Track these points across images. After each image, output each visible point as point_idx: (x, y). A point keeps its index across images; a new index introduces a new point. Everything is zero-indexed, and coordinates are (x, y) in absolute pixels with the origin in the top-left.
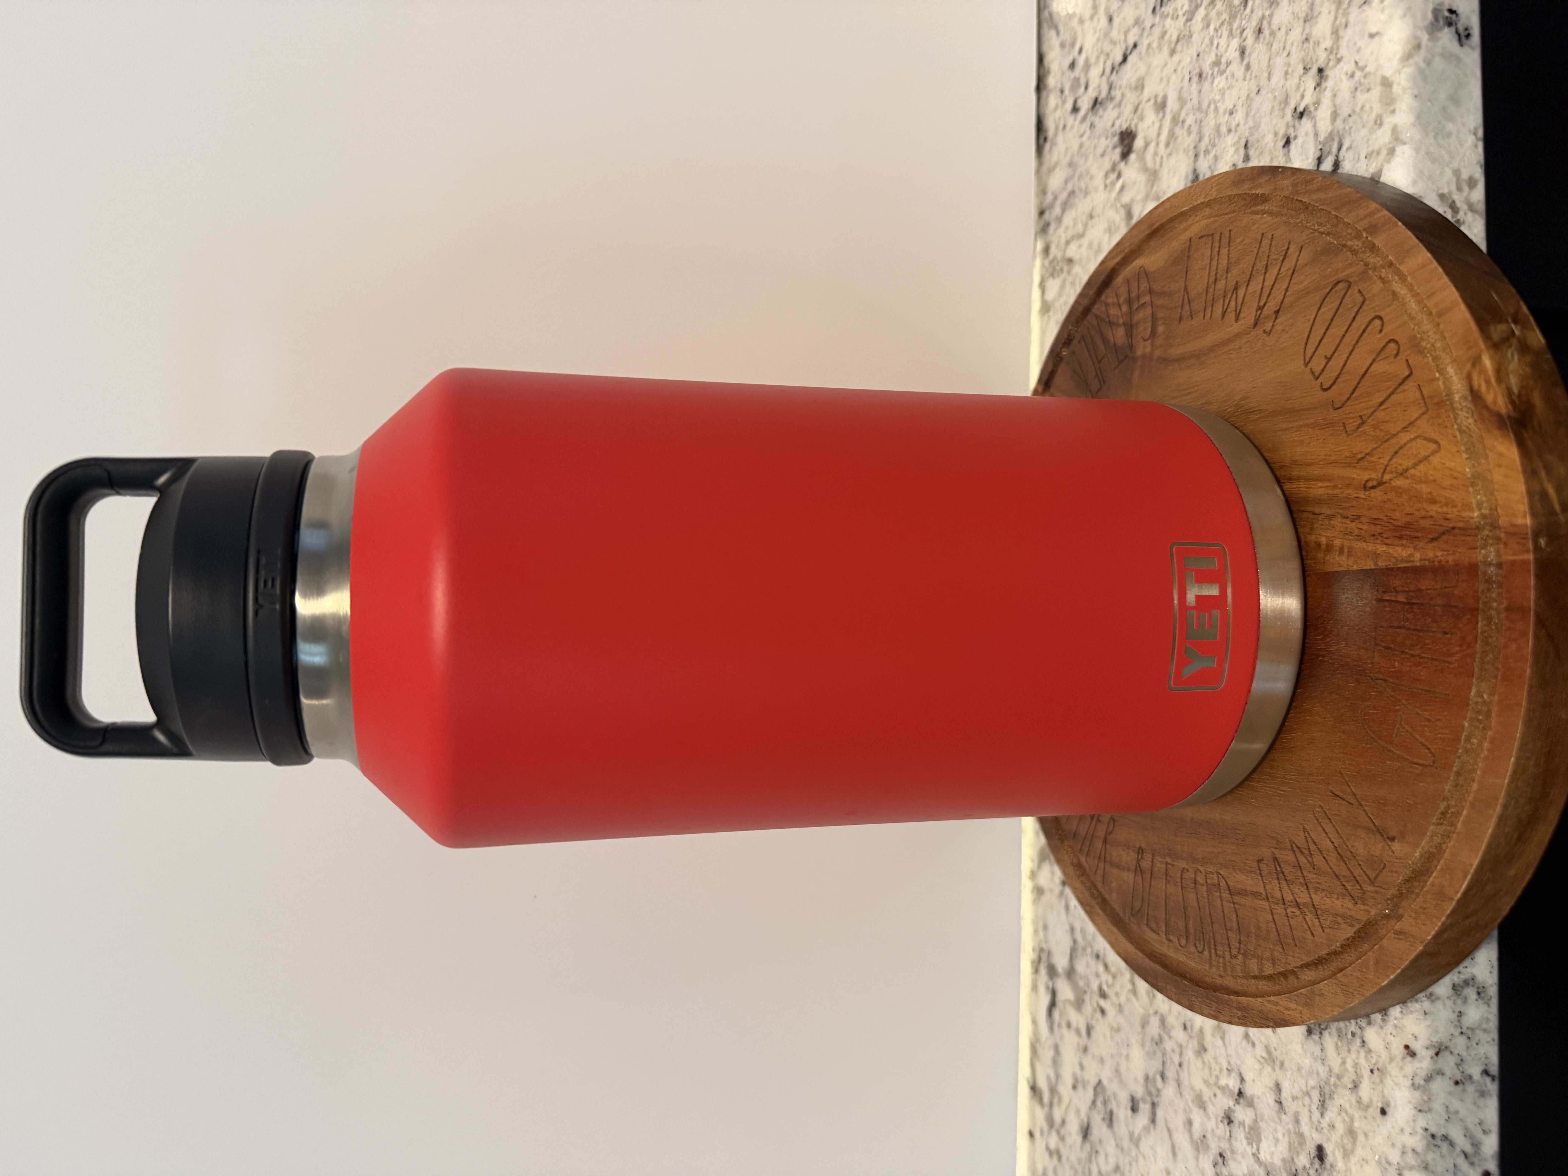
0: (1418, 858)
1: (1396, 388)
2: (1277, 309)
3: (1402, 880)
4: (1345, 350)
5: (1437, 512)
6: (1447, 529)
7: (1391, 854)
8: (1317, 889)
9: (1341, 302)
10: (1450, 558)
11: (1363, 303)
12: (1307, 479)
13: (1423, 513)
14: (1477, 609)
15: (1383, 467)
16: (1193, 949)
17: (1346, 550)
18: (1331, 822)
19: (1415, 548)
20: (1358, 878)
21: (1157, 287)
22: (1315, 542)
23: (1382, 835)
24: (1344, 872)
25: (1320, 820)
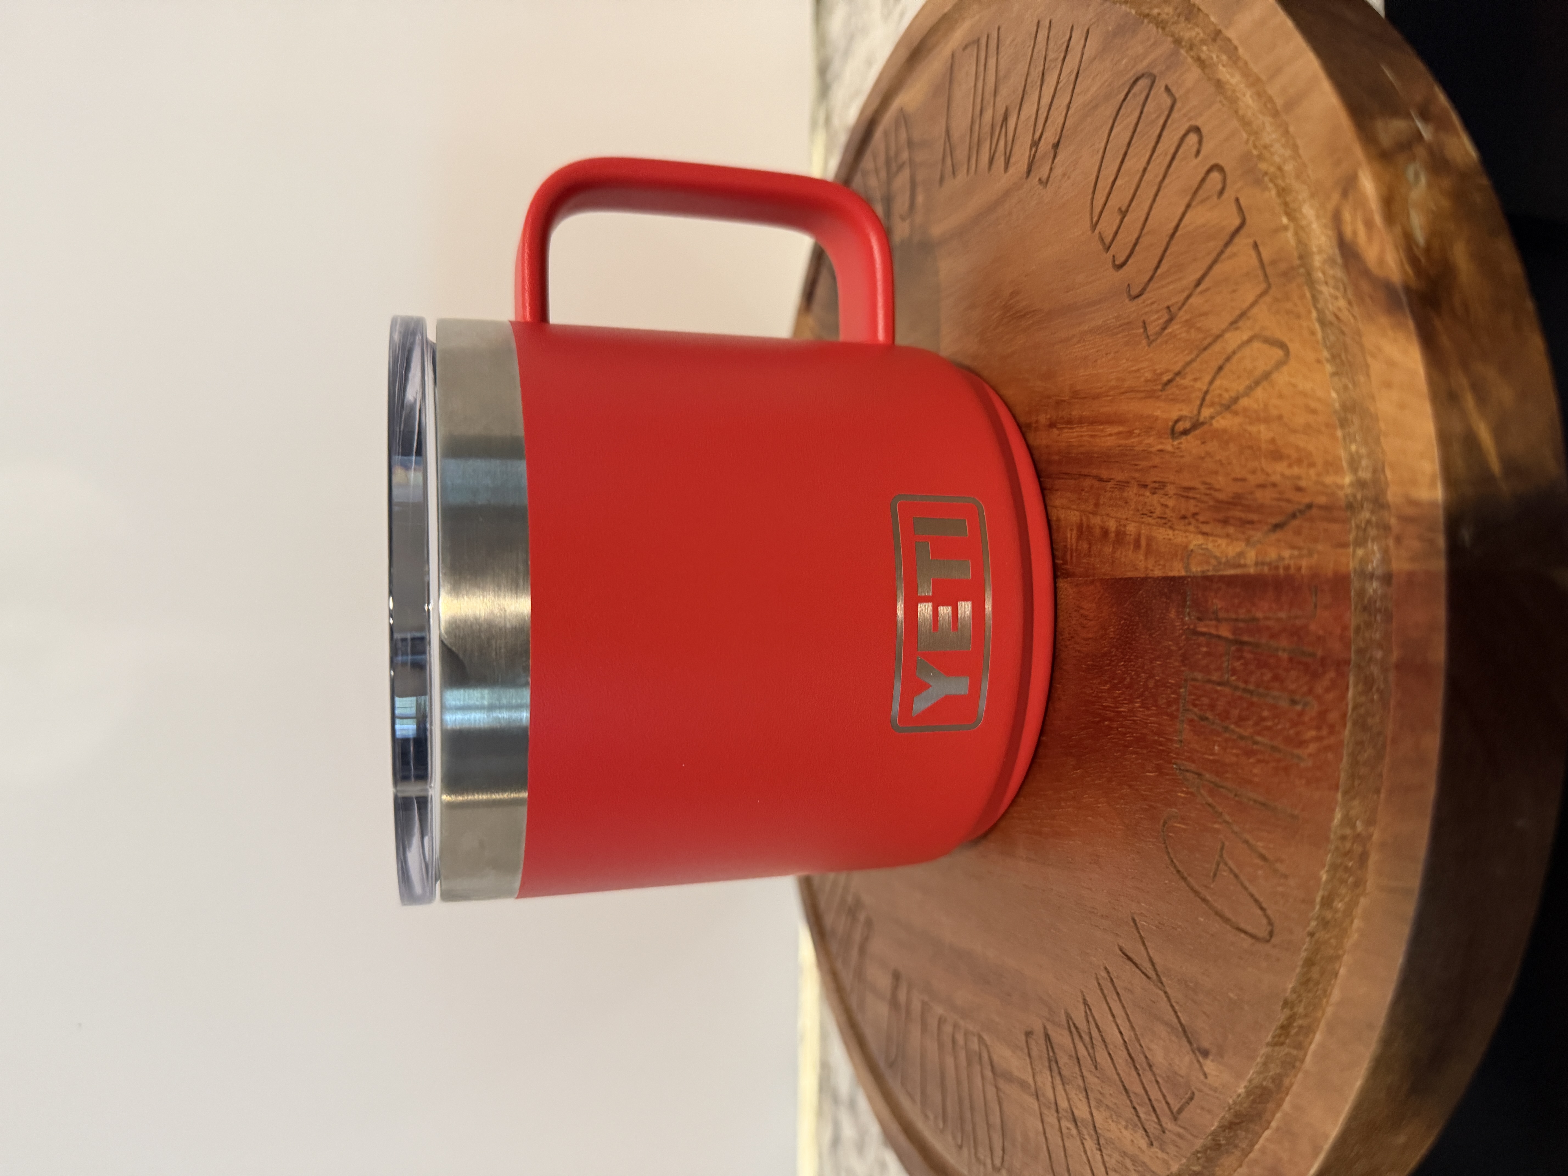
0: (1243, 1095)
1: (1221, 252)
2: (1056, 141)
3: (1220, 1127)
4: (1145, 194)
5: (1282, 475)
6: (1299, 506)
7: (1202, 1077)
8: (1099, 1103)
9: (1141, 112)
10: (1304, 563)
11: (1172, 108)
12: (1094, 421)
13: (1260, 478)
14: (1348, 662)
15: (1200, 395)
17: (1143, 544)
18: (1120, 1000)
19: (1248, 541)
20: (1155, 1104)
21: (916, 136)
22: (1102, 528)
23: (1190, 1042)
24: (1135, 1087)
25: (1106, 992)
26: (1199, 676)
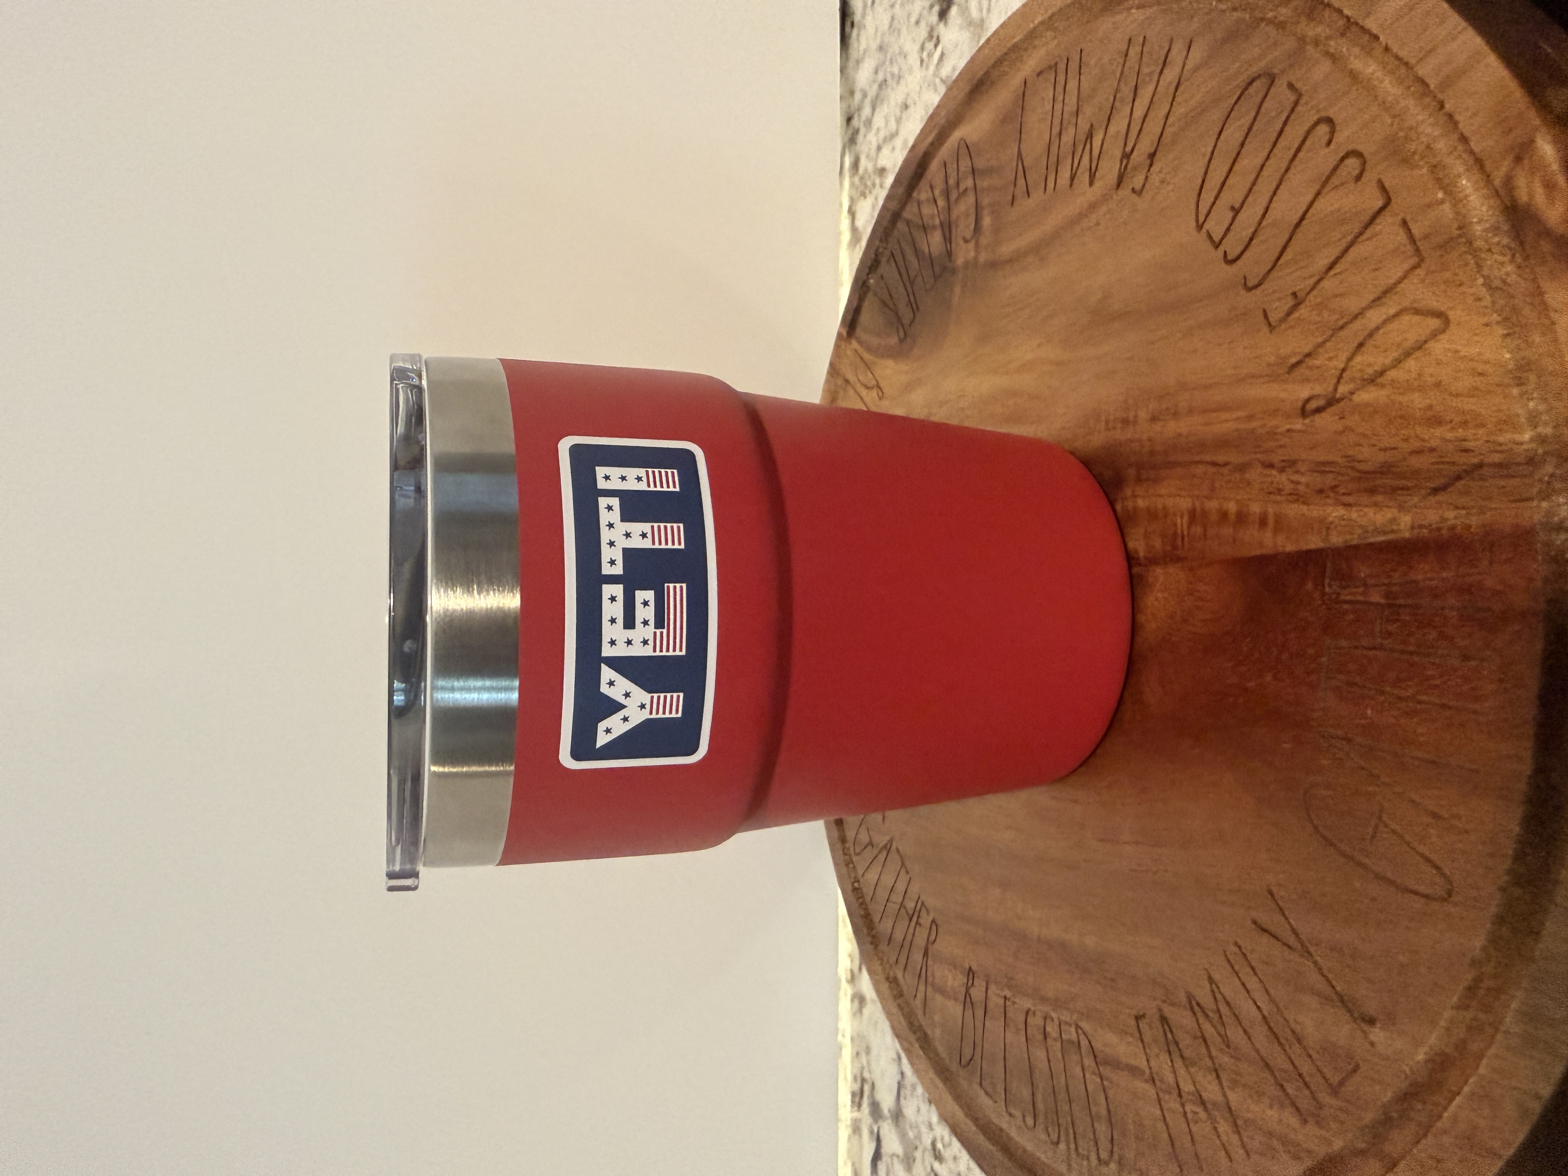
0: (1422, 1063)
2: (1152, 151)
3: (1393, 1099)
4: (1265, 188)
5: (1443, 439)
6: (1464, 468)
7: (1368, 1047)
8: (1235, 1084)
9: (1258, 112)
10: (1474, 521)
11: (1296, 103)
12: (1207, 410)
13: (1416, 444)
15: (1338, 373)
16: (1044, 1137)
17: (1271, 522)
19: (1401, 508)
20: (1307, 1078)
21: (980, 164)
22: (1219, 511)
23: (1349, 1011)
24: (1280, 1061)
25: (1237, 967)
26: (1344, 643)
